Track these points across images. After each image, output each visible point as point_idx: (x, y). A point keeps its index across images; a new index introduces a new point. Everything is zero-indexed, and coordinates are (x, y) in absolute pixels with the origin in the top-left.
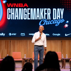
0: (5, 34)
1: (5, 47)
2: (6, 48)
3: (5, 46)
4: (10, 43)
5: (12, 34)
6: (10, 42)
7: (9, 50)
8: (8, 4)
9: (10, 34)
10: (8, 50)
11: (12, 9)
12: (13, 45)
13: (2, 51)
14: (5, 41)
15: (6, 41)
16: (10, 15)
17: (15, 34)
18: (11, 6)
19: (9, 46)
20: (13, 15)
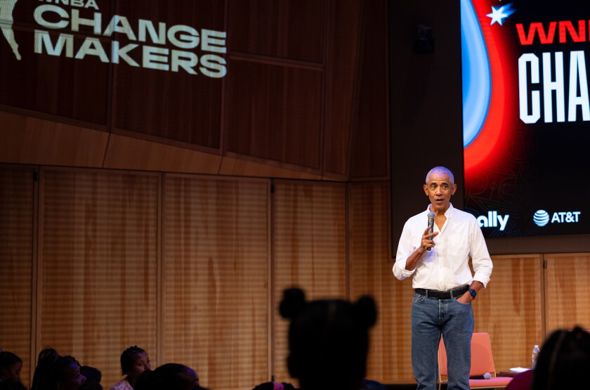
0: (507, 217)
1: (515, 298)
2: (517, 310)
3: (514, 293)
4: (544, 275)
5: (556, 218)
6: (544, 265)
7: (539, 318)
8: (520, 27)
9: (542, 217)
10: (534, 320)
11: (547, 56)
12: (562, 286)
13: (491, 324)
14: (510, 262)
15: (516, 264)
16: (536, 95)
17: (571, 217)
18: (543, 40)
19: (539, 295)
20: (554, 93)
